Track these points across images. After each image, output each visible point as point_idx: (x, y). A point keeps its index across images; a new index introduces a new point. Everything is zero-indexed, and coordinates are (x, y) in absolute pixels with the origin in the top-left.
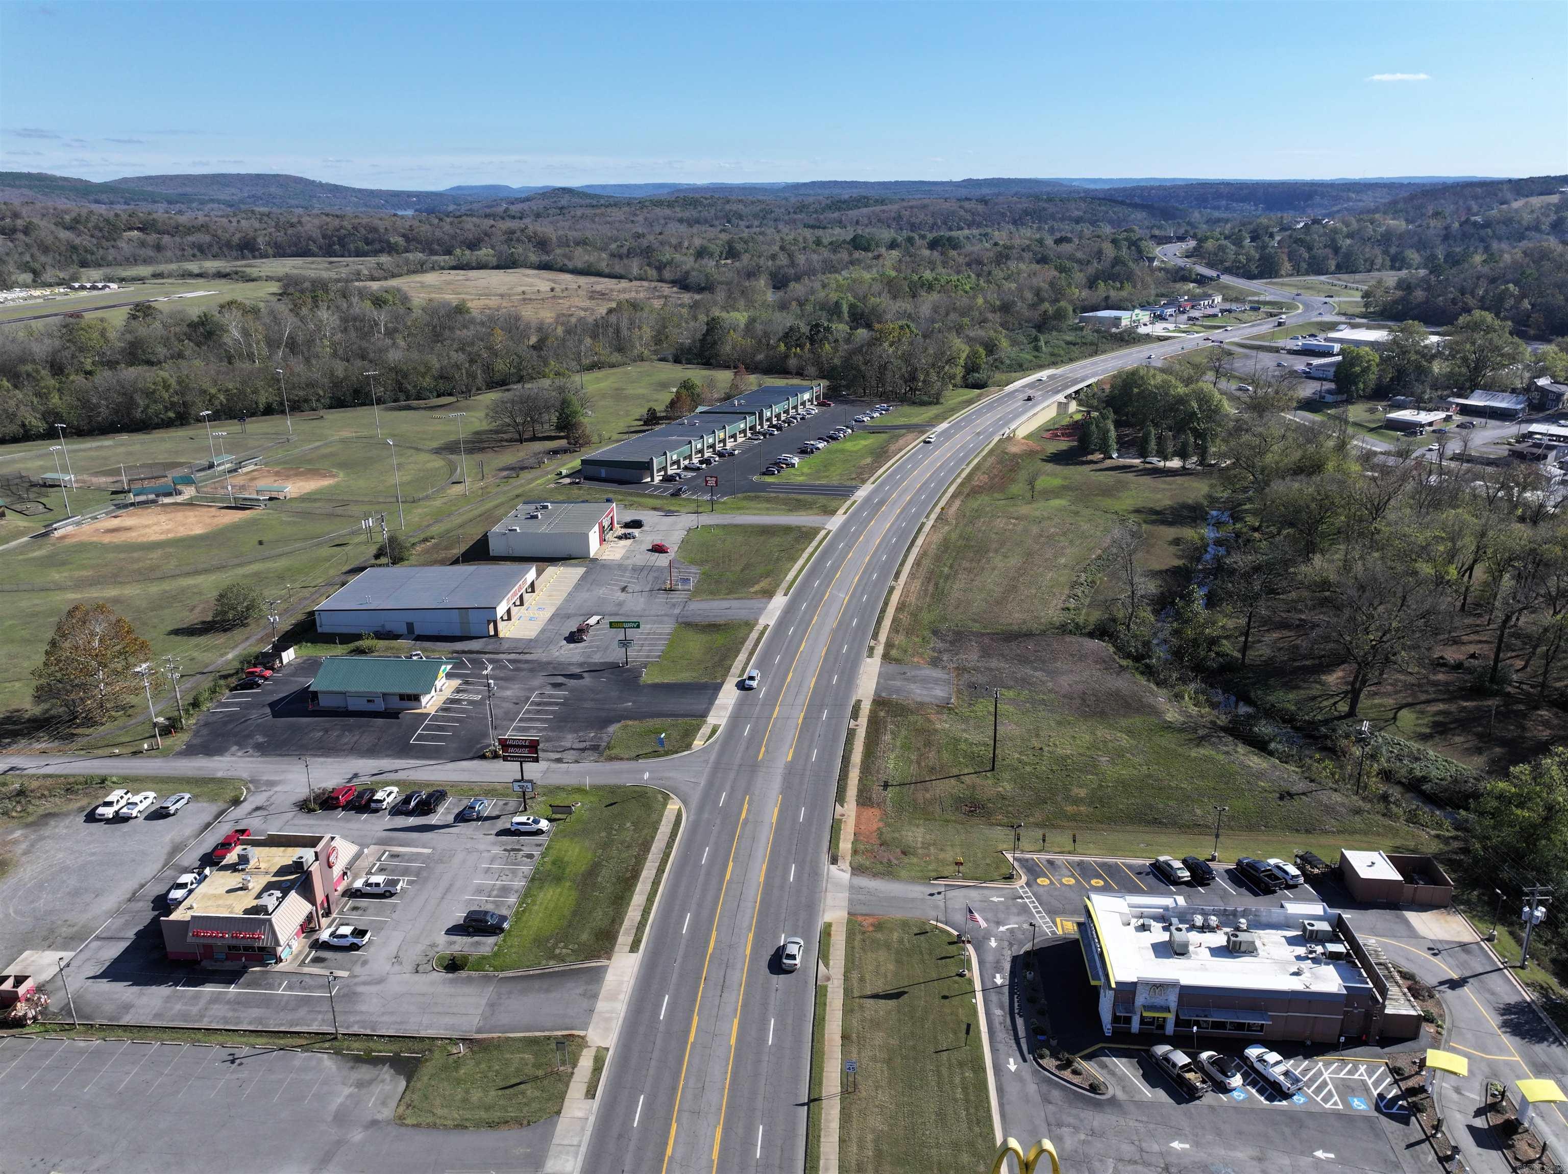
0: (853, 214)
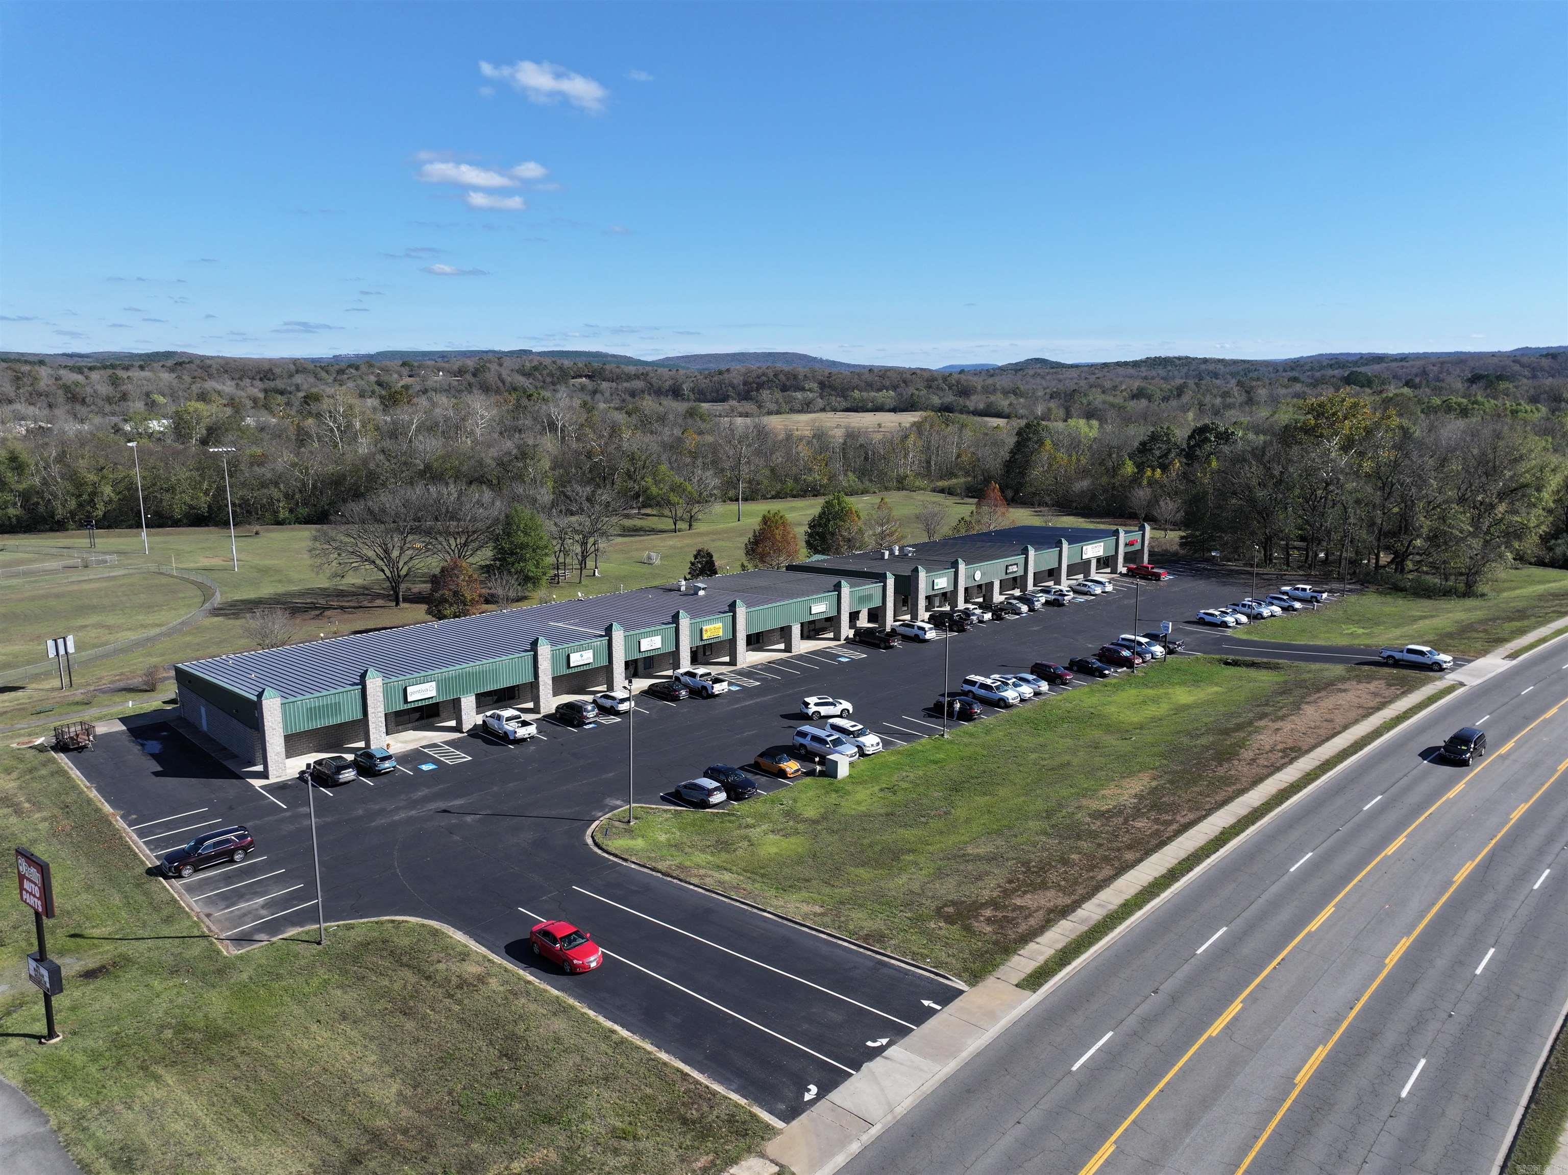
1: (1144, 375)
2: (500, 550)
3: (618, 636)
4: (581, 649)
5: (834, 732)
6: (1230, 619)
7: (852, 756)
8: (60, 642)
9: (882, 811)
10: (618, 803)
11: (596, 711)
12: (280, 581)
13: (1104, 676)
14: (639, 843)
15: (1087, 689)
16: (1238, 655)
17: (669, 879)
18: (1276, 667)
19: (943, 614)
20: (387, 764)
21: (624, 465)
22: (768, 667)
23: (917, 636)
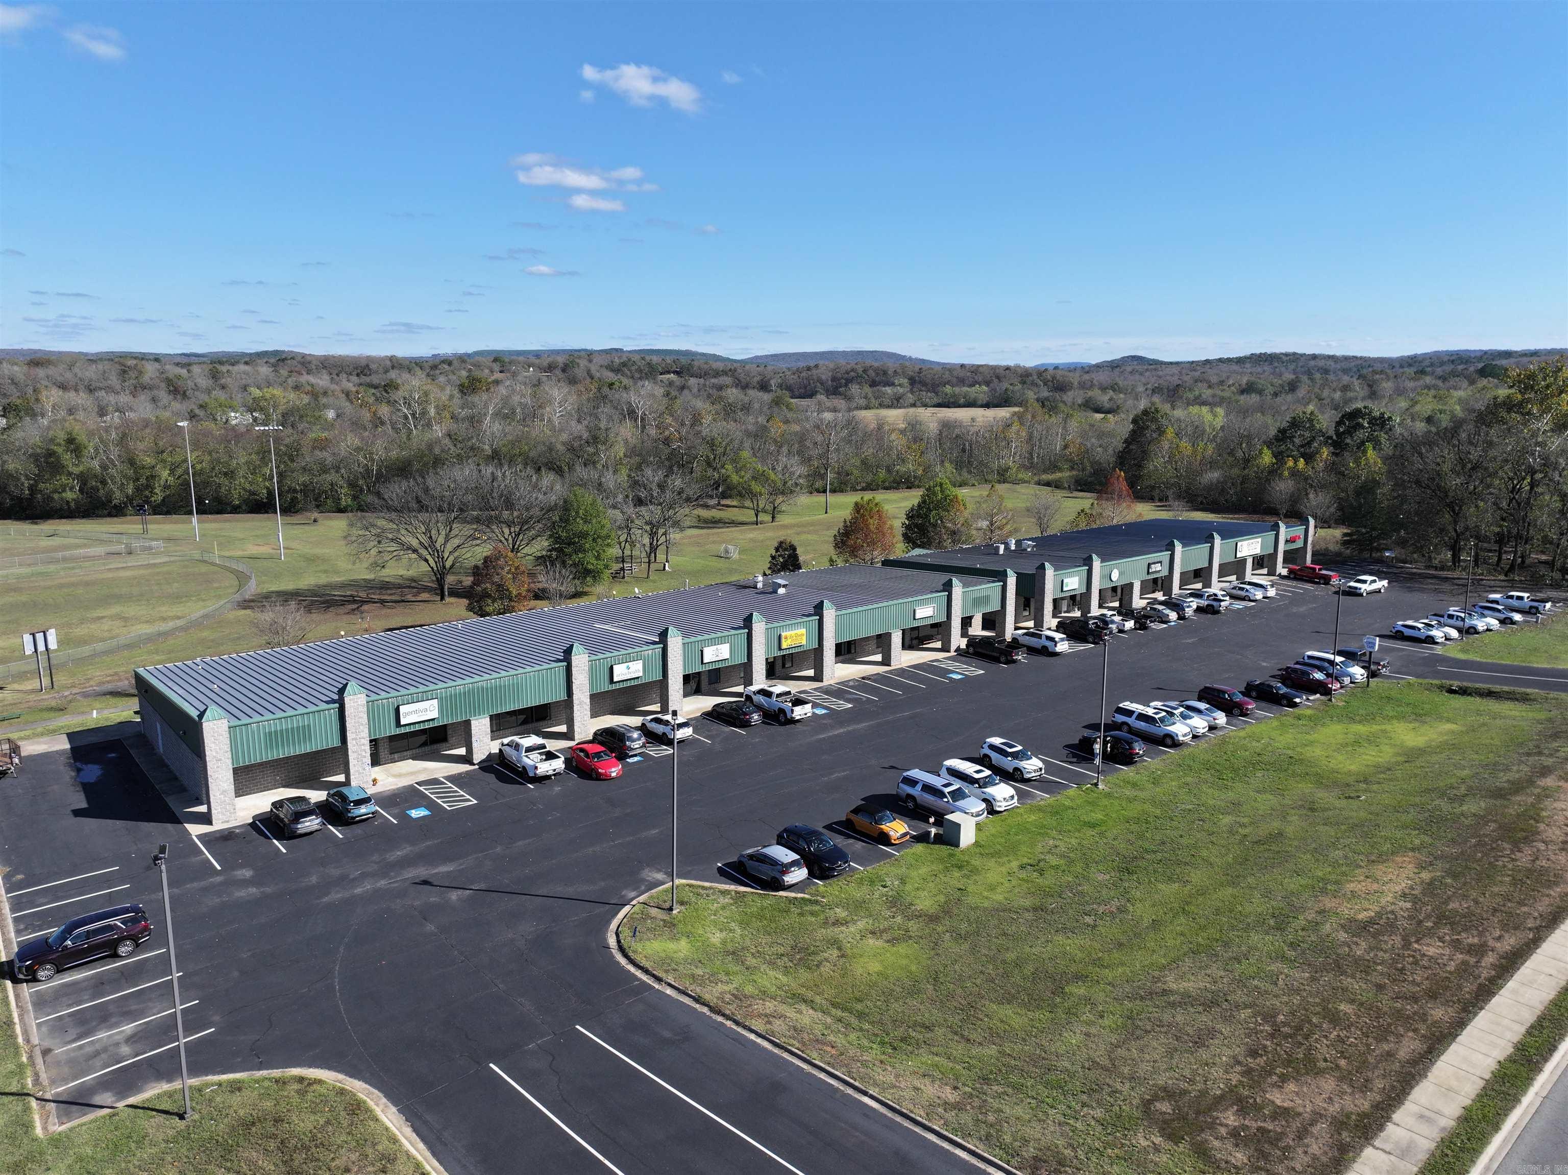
2: (557, 539)
3: (675, 642)
4: (627, 659)
5: (952, 779)
6: (1437, 634)
7: (978, 815)
8: (39, 637)
9: (1027, 903)
10: (660, 876)
11: (643, 740)
12: (326, 571)
13: (1295, 705)
14: (682, 948)
15: (1275, 723)
16: (1464, 680)
17: (720, 1019)
18: (1525, 699)
19: (1074, 621)
20: (363, 810)
21: (703, 451)
22: (862, 684)
23: (1045, 648)
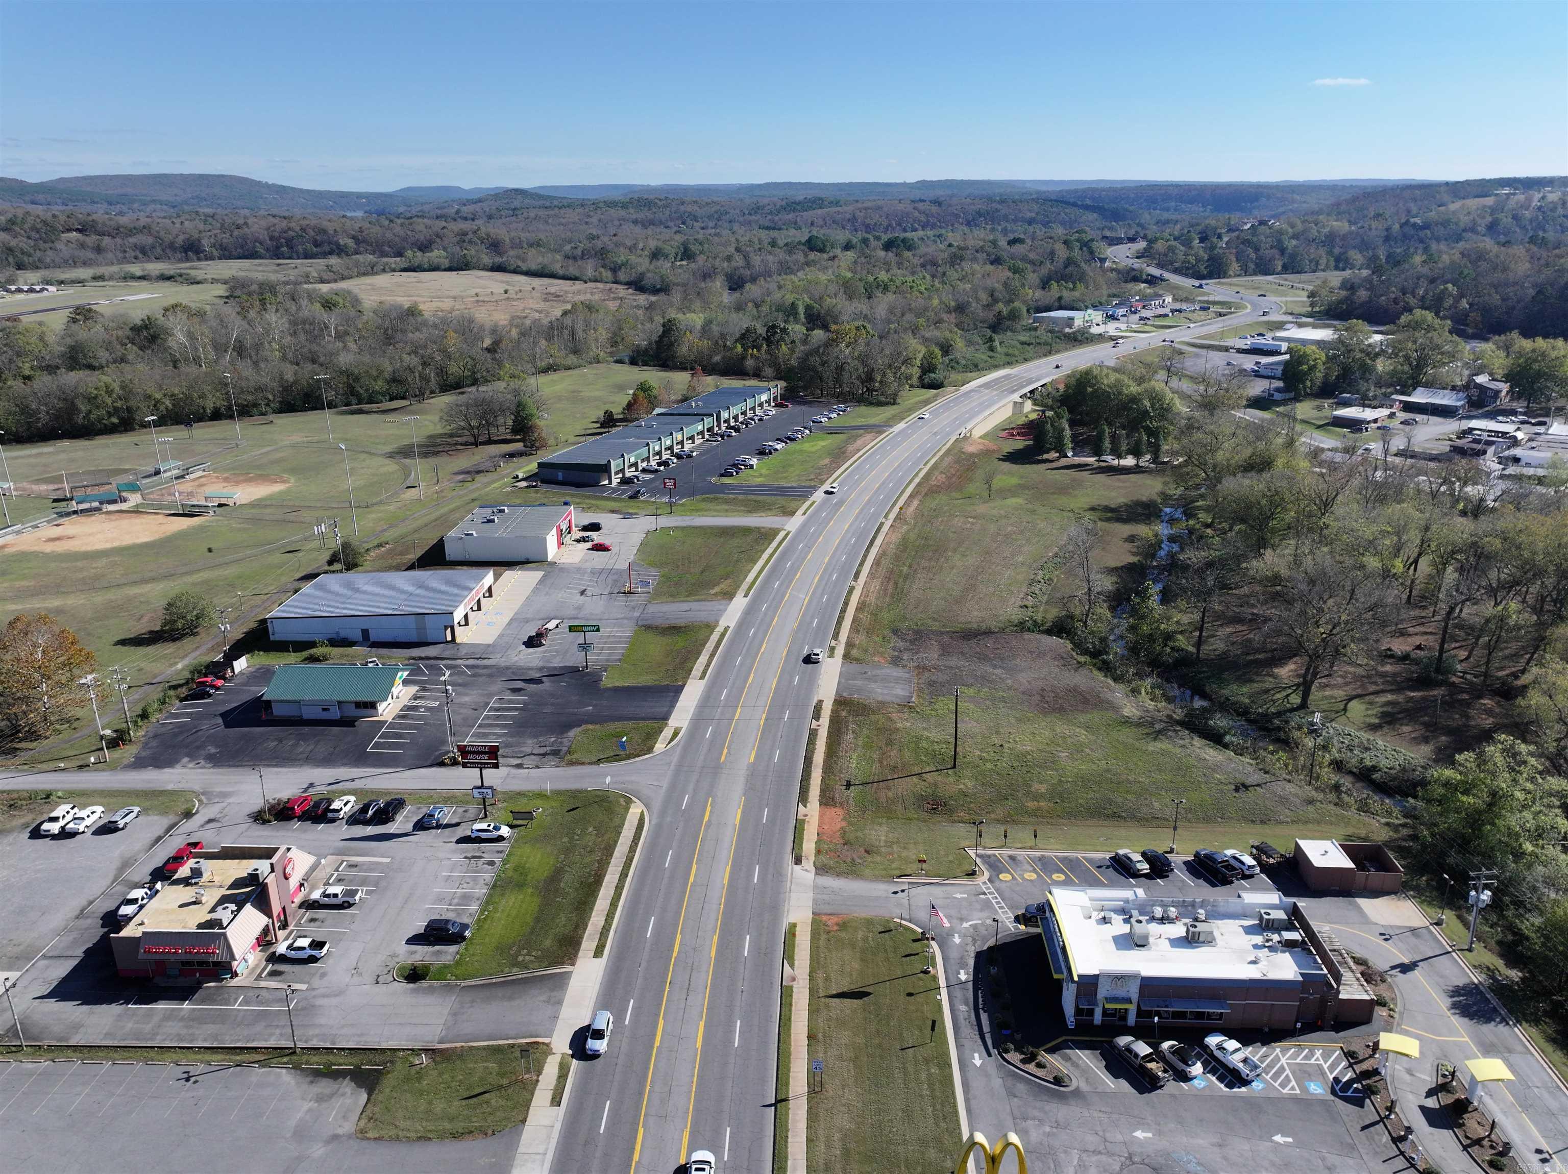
0: (809, 215)
1: (634, 217)
6: (823, 420)
13: (796, 441)
16: (831, 430)
18: (842, 433)
